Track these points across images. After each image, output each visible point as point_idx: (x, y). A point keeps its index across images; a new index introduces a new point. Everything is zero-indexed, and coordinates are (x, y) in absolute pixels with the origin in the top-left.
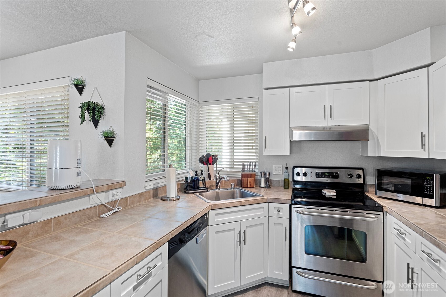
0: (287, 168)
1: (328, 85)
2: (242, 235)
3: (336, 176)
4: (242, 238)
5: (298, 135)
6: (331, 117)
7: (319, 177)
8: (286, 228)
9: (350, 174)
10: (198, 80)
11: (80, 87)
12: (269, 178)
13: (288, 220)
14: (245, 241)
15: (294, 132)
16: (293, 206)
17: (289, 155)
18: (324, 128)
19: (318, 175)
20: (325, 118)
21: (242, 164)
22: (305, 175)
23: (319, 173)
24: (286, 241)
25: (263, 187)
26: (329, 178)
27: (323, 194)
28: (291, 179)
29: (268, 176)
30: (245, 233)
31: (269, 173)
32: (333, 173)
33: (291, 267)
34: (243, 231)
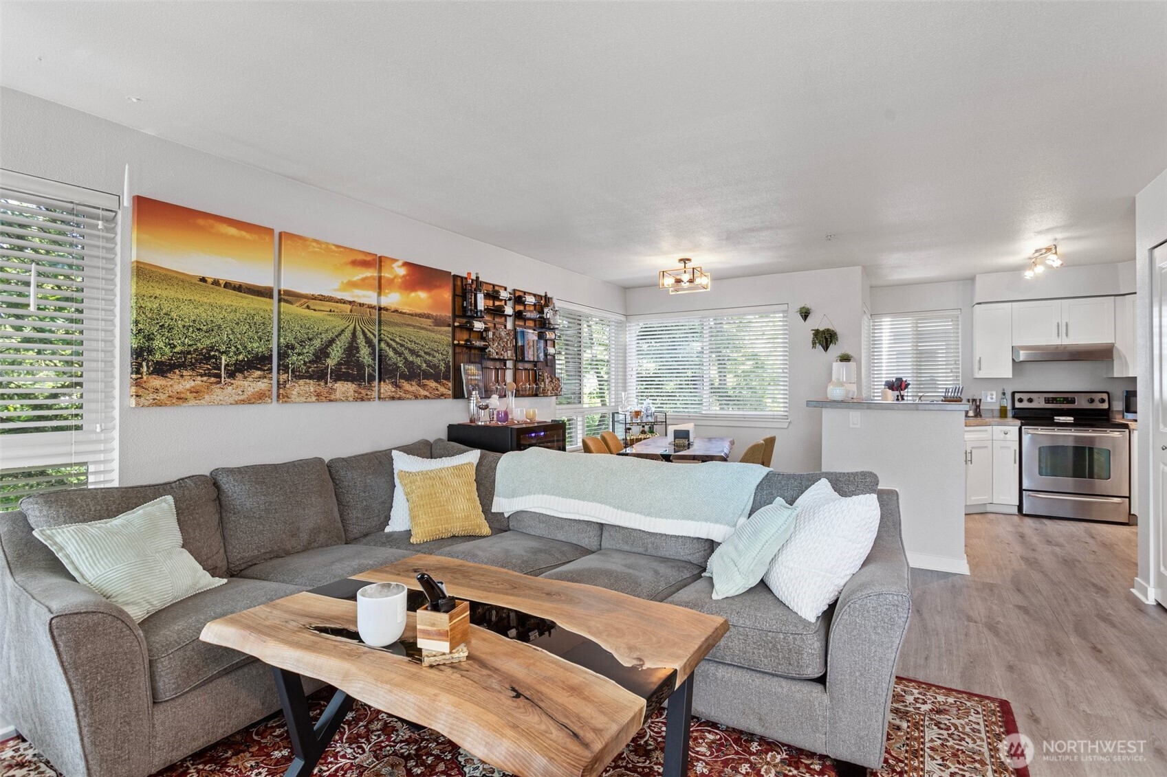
0: (1004, 394)
1: (1063, 301)
2: (969, 455)
3: (1073, 401)
4: (969, 458)
5: (1022, 356)
6: (1067, 335)
7: (1049, 403)
8: (1015, 450)
9: (1091, 399)
10: (871, 287)
11: (805, 314)
12: (979, 406)
13: (1018, 443)
14: (971, 461)
15: (1021, 352)
16: (1023, 427)
17: (1011, 376)
18: (1057, 347)
19: (1047, 401)
20: (1058, 336)
21: (944, 390)
22: (1030, 400)
23: (1048, 398)
24: (1015, 463)
25: (972, 417)
26: (1063, 403)
27: (1055, 421)
28: (1009, 407)
29: (978, 403)
30: (971, 453)
31: (980, 400)
32: (1068, 398)
33: (1021, 490)
34: (969, 451)
